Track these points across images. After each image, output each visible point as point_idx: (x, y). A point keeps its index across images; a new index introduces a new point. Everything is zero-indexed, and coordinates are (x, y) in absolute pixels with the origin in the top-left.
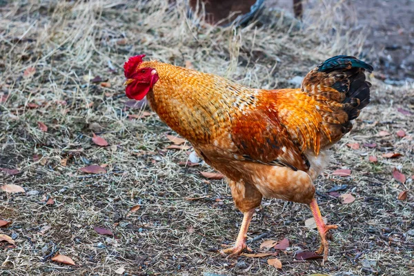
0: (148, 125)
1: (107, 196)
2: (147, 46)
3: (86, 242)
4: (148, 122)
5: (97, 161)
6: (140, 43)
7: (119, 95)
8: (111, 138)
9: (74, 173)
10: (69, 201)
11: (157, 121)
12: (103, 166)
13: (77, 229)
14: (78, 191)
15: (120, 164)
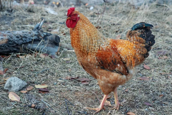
0: (167, 62)
1: (150, 90)
2: (167, 29)
3: (141, 108)
4: (167, 61)
5: (145, 75)
6: (163, 28)
7: (155, 49)
8: (151, 66)
9: (136, 79)
10: (134, 90)
11: (170, 61)
12: (148, 77)
13: (137, 102)
14: (138, 87)
15: (155, 77)
